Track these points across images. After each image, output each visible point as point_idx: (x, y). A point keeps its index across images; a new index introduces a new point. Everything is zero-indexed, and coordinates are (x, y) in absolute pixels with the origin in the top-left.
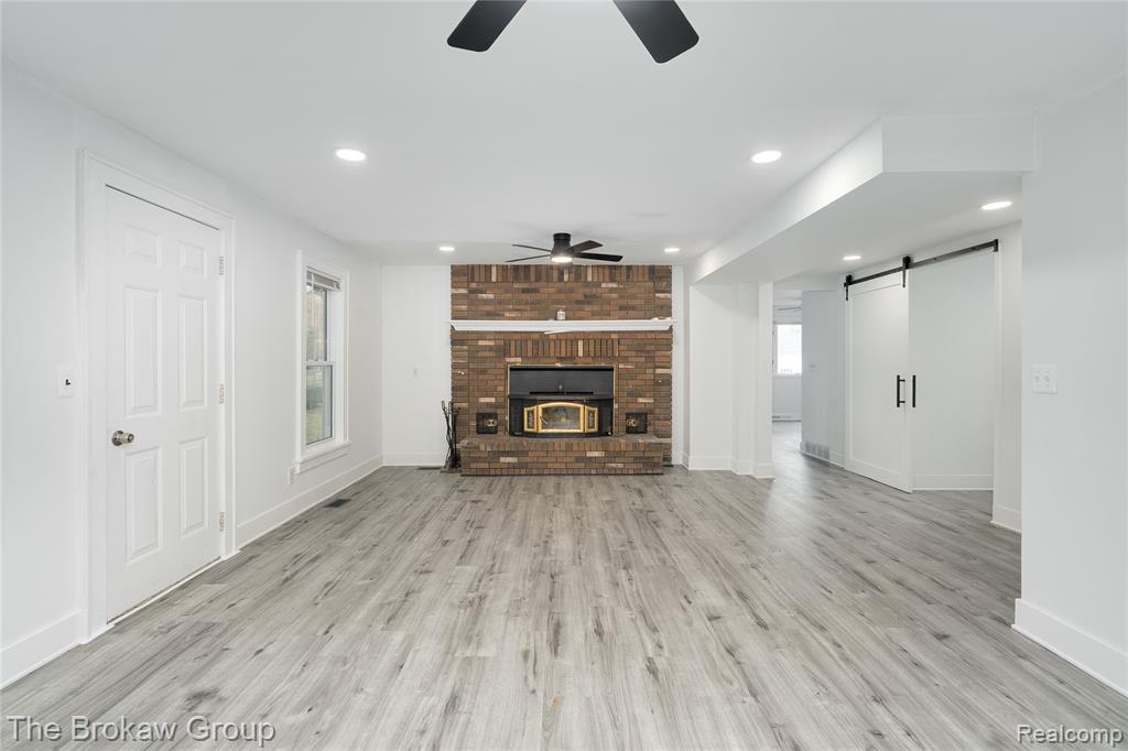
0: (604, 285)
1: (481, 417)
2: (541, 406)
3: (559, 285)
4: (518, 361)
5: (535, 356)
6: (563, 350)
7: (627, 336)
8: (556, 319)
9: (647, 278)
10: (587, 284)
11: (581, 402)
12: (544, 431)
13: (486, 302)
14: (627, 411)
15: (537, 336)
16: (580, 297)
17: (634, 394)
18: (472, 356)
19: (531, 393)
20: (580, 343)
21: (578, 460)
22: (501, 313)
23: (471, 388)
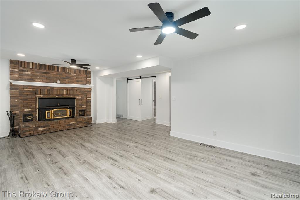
0: (72, 74)
1: (25, 116)
2: (53, 110)
3: (58, 72)
4: (41, 96)
5: (49, 94)
6: (59, 92)
7: (79, 89)
8: (57, 83)
9: (85, 74)
10: (67, 73)
11: (67, 108)
12: (54, 118)
13: (28, 75)
14: (79, 110)
15: (49, 88)
16: (64, 77)
17: (81, 105)
18: (21, 94)
19: (47, 106)
20: (65, 91)
21: (68, 125)
22: (34, 79)
23: (20, 106)
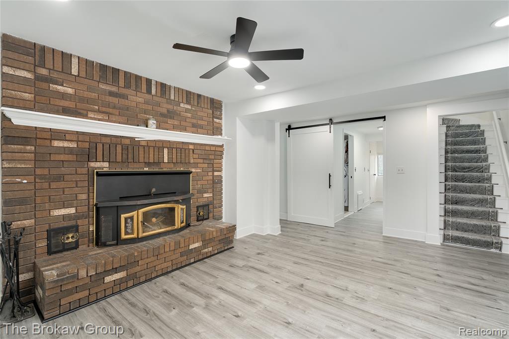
0: (182, 105)
1: (54, 233)
2: (141, 211)
3: (147, 96)
4: (105, 166)
5: (125, 161)
6: (151, 156)
7: (199, 147)
8: (147, 127)
9: (209, 107)
10: (170, 102)
11: (175, 202)
12: (145, 234)
14: (197, 204)
15: (128, 142)
16: (164, 111)
17: (202, 191)
18: (41, 158)
19: (122, 198)
20: (166, 151)
21: (182, 254)
22: (85, 112)
23: (38, 200)
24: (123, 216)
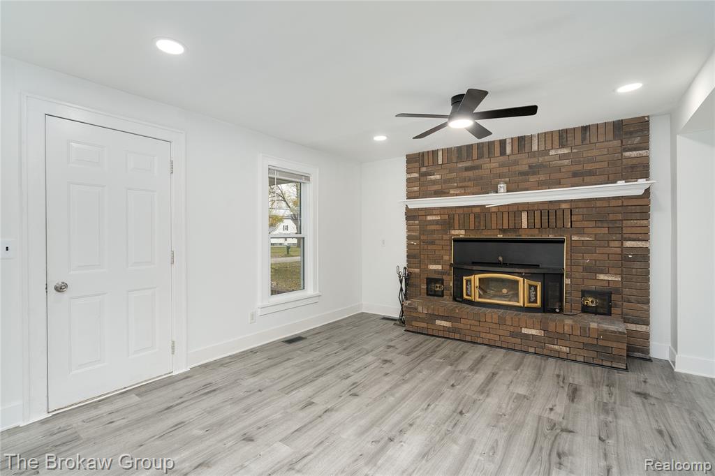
0: (552, 152)
1: (430, 281)
2: (477, 277)
3: (502, 158)
4: (461, 233)
5: (477, 229)
6: (506, 221)
7: (580, 205)
8: (497, 192)
9: (610, 136)
10: (532, 154)
11: (520, 274)
12: (481, 300)
13: (434, 182)
14: (583, 287)
15: (478, 210)
16: (525, 168)
17: (594, 270)
18: (423, 230)
19: (471, 263)
20: (524, 215)
21: (512, 334)
22: (447, 191)
23: (422, 257)
24: (464, 278)
